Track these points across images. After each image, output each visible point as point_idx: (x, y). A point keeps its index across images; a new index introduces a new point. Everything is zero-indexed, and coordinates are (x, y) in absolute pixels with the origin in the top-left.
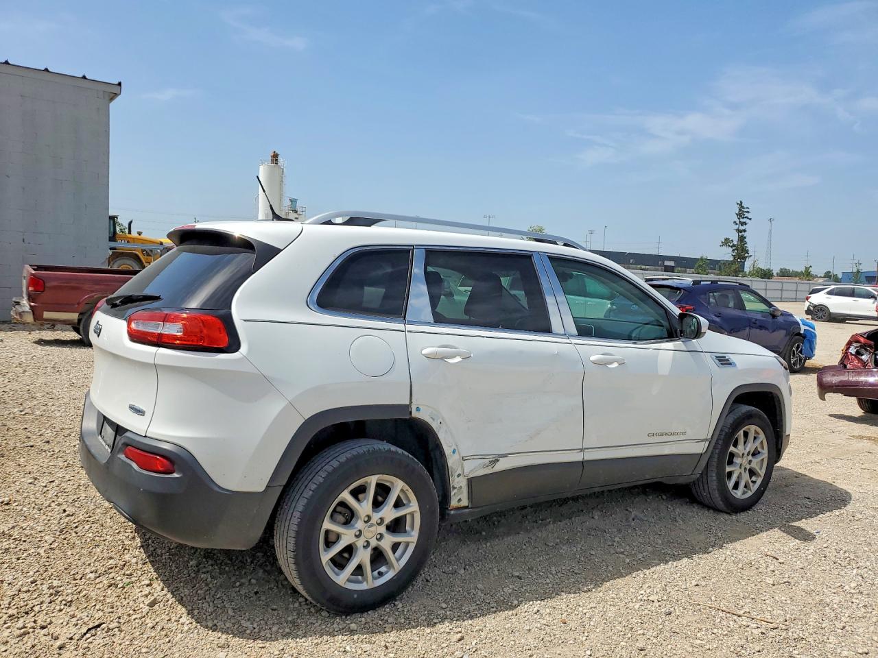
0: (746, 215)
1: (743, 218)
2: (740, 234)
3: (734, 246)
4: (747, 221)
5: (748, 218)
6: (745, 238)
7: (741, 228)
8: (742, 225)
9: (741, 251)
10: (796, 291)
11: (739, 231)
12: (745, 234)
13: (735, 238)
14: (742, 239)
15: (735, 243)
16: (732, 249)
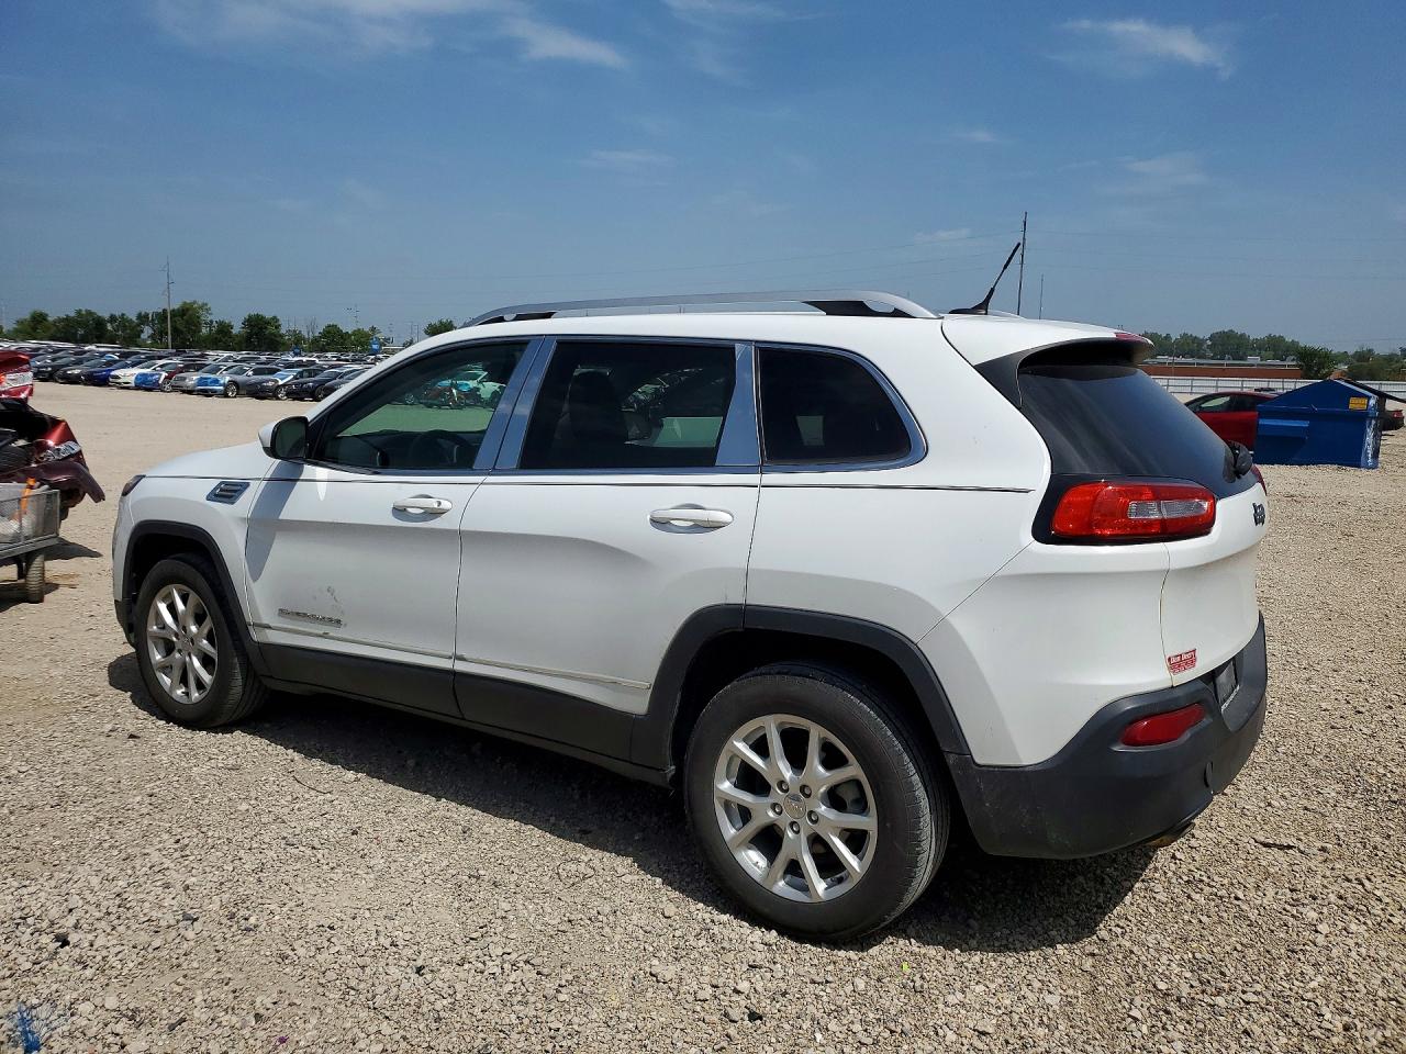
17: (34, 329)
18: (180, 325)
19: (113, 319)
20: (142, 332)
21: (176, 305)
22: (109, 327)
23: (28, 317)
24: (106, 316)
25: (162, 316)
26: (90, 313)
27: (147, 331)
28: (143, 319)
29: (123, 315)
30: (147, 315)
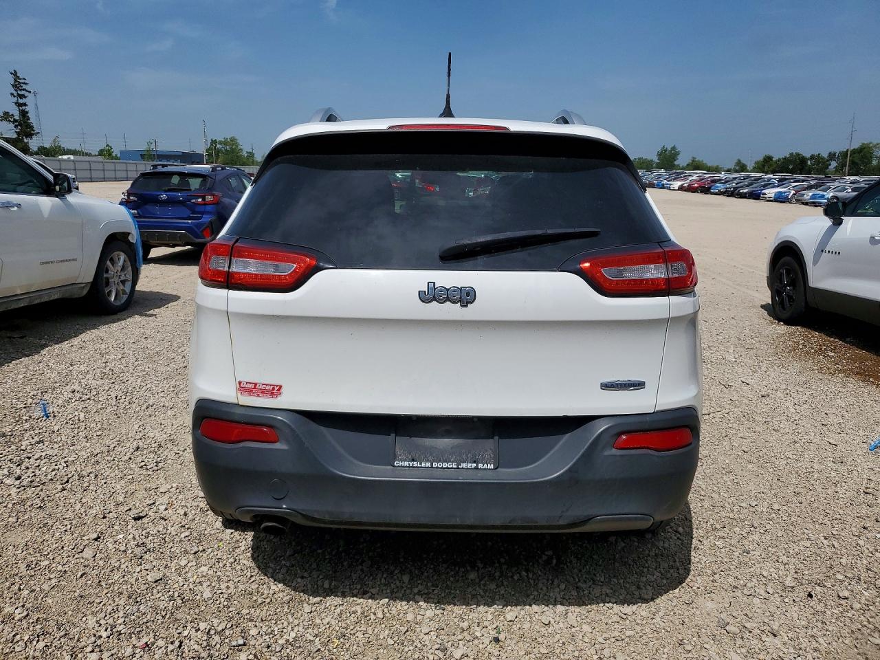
0: (24, 86)
1: (21, 90)
2: (21, 108)
3: (15, 121)
4: (26, 94)
5: (27, 91)
6: (27, 113)
7: (21, 101)
8: (21, 98)
9: (25, 128)
10: (104, 170)
11: (19, 105)
12: (27, 109)
13: (15, 112)
14: (24, 114)
15: (17, 118)
16: (14, 125)
17: (764, 166)
18: (857, 158)
19: (812, 157)
20: (830, 165)
21: (856, 145)
22: (809, 163)
23: (761, 159)
24: (808, 156)
25: (845, 154)
26: (798, 154)
27: (834, 164)
28: (832, 156)
29: (819, 154)
30: (835, 154)
